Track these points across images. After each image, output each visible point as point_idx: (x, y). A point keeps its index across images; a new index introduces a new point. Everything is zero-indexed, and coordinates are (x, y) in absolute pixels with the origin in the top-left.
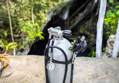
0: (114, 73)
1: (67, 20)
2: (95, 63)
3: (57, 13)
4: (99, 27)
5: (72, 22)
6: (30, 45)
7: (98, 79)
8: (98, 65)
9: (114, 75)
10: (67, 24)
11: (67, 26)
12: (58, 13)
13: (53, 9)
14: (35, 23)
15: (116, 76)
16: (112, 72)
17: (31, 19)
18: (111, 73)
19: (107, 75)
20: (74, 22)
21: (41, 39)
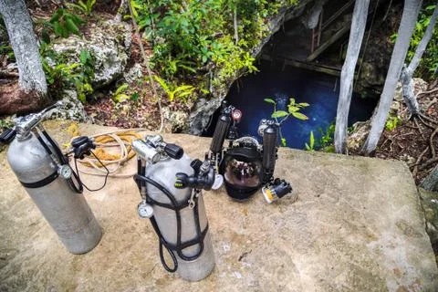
0: (333, 197)
1: (317, 28)
2: (305, 167)
3: (294, 14)
4: (346, 76)
5: (328, 33)
6: (227, 85)
7: (294, 206)
8: (308, 173)
9: (333, 199)
10: (316, 38)
11: (316, 42)
12: (297, 15)
13: (285, 7)
14: (240, 38)
15: (334, 203)
16: (331, 192)
17: (231, 31)
18: (329, 194)
19: (317, 199)
20: (334, 33)
21: (251, 72)
